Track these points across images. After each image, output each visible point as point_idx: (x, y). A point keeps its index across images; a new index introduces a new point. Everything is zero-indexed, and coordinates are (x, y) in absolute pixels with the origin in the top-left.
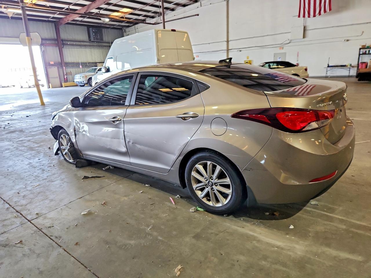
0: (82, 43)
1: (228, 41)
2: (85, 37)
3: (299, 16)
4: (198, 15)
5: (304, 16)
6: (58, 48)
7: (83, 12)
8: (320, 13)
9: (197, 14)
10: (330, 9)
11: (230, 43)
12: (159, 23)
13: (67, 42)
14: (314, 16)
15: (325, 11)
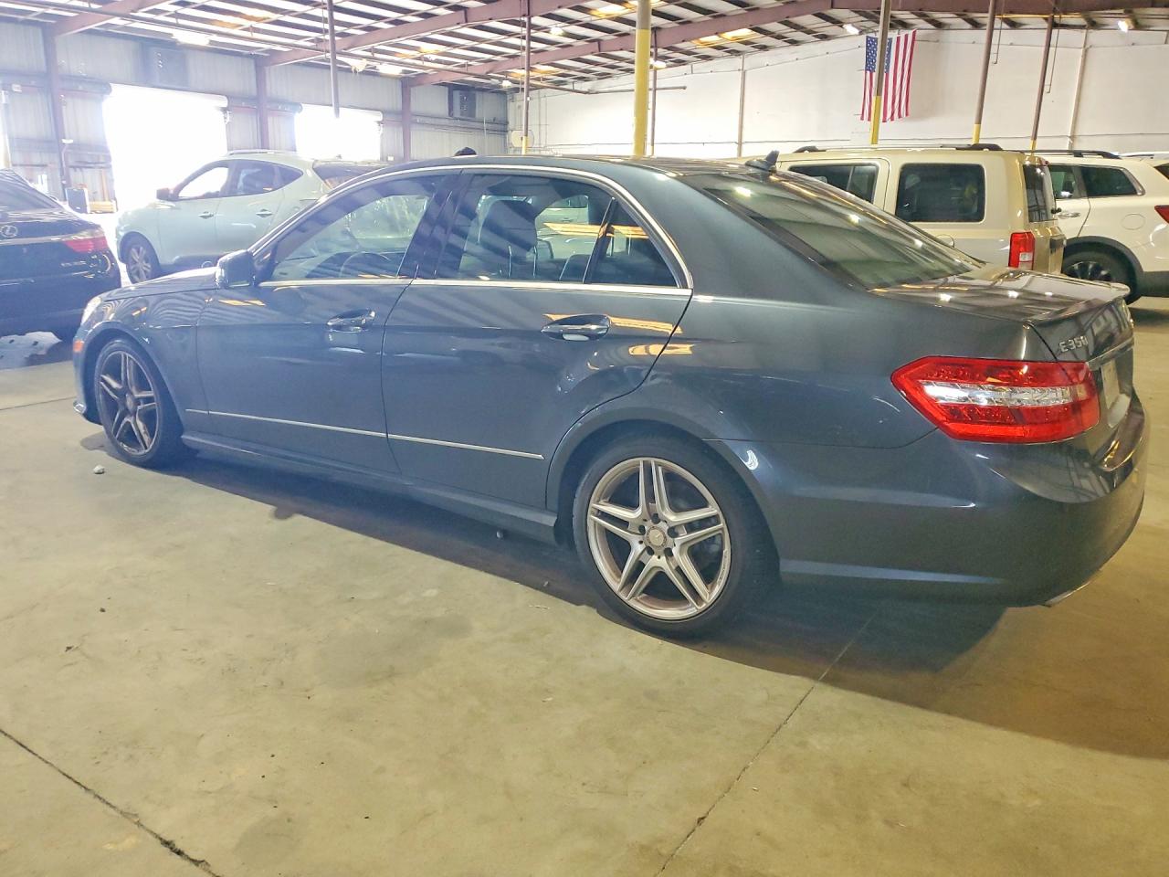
0: (438, 121)
1: (740, 144)
2: (442, 108)
3: (862, 119)
4: (684, 88)
5: (869, 120)
6: (401, 129)
7: (483, 72)
8: (892, 119)
9: (682, 85)
10: (907, 115)
11: (744, 146)
12: (597, 93)
13: (414, 118)
14: (884, 121)
15: (900, 116)
